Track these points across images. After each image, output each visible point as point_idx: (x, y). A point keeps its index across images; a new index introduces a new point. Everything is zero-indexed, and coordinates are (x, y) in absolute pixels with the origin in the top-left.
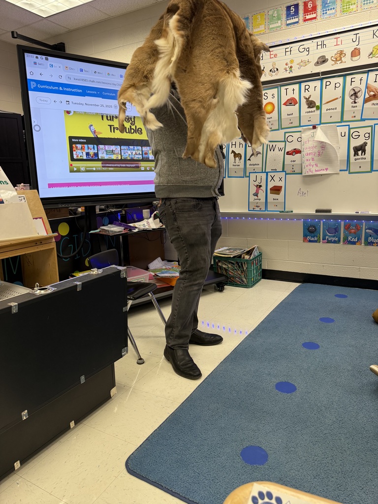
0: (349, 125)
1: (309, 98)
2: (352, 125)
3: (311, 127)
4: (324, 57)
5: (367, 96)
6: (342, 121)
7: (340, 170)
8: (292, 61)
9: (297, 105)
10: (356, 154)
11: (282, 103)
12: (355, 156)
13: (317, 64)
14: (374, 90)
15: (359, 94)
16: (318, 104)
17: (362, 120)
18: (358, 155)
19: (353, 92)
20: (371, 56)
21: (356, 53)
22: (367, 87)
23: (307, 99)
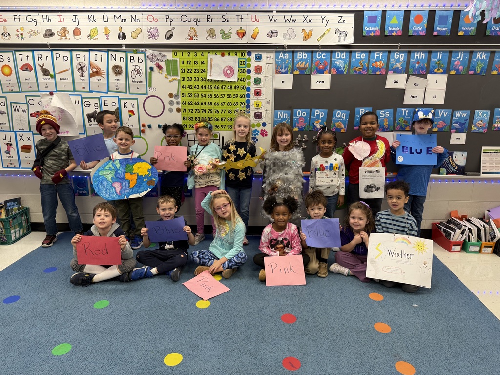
0: (81, 95)
1: (43, 66)
2: (84, 95)
3: (48, 93)
4: (50, 30)
5: (91, 72)
6: (74, 91)
7: (80, 134)
8: (22, 29)
9: (33, 71)
10: (89, 120)
11: (19, 67)
12: (89, 122)
13: (46, 35)
14: (96, 67)
15: (85, 69)
16: (52, 73)
17: (91, 92)
18: (91, 121)
19: (79, 67)
20: (90, 37)
21: (77, 32)
22: (90, 64)
23: (42, 67)
